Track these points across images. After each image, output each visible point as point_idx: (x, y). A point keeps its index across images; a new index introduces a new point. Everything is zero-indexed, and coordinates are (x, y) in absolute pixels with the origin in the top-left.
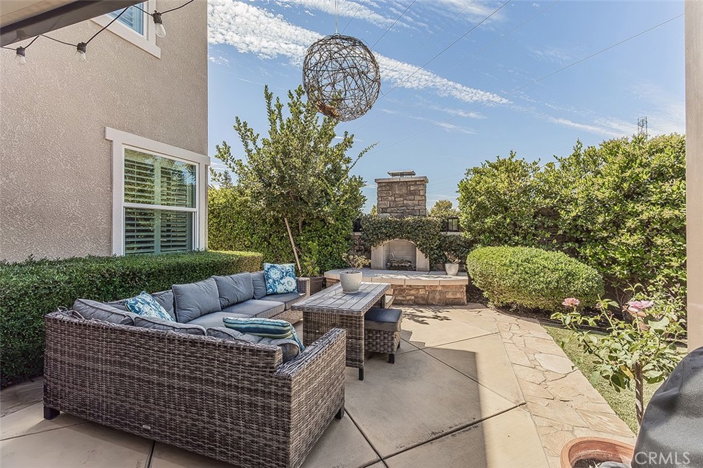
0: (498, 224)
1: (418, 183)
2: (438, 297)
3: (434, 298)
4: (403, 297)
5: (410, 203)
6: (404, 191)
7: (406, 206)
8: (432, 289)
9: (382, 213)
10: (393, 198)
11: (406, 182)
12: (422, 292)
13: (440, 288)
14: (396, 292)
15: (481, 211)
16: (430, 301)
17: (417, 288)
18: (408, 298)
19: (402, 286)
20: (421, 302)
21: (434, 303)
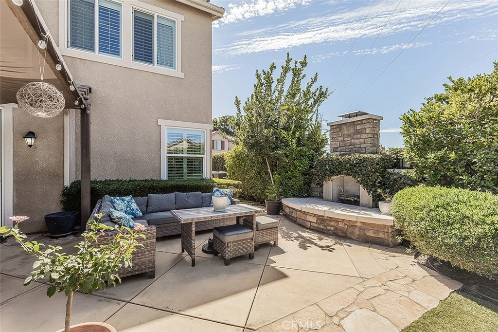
0: (442, 159)
1: (364, 122)
2: (357, 232)
3: (353, 233)
4: (324, 226)
5: (357, 141)
6: (352, 131)
7: (354, 144)
8: (352, 224)
9: (333, 152)
10: (342, 138)
11: (354, 122)
12: (341, 225)
13: (359, 224)
14: (319, 221)
15: (424, 145)
16: (349, 235)
17: (337, 221)
18: (328, 228)
19: (323, 216)
20: (340, 234)
21: (353, 237)
